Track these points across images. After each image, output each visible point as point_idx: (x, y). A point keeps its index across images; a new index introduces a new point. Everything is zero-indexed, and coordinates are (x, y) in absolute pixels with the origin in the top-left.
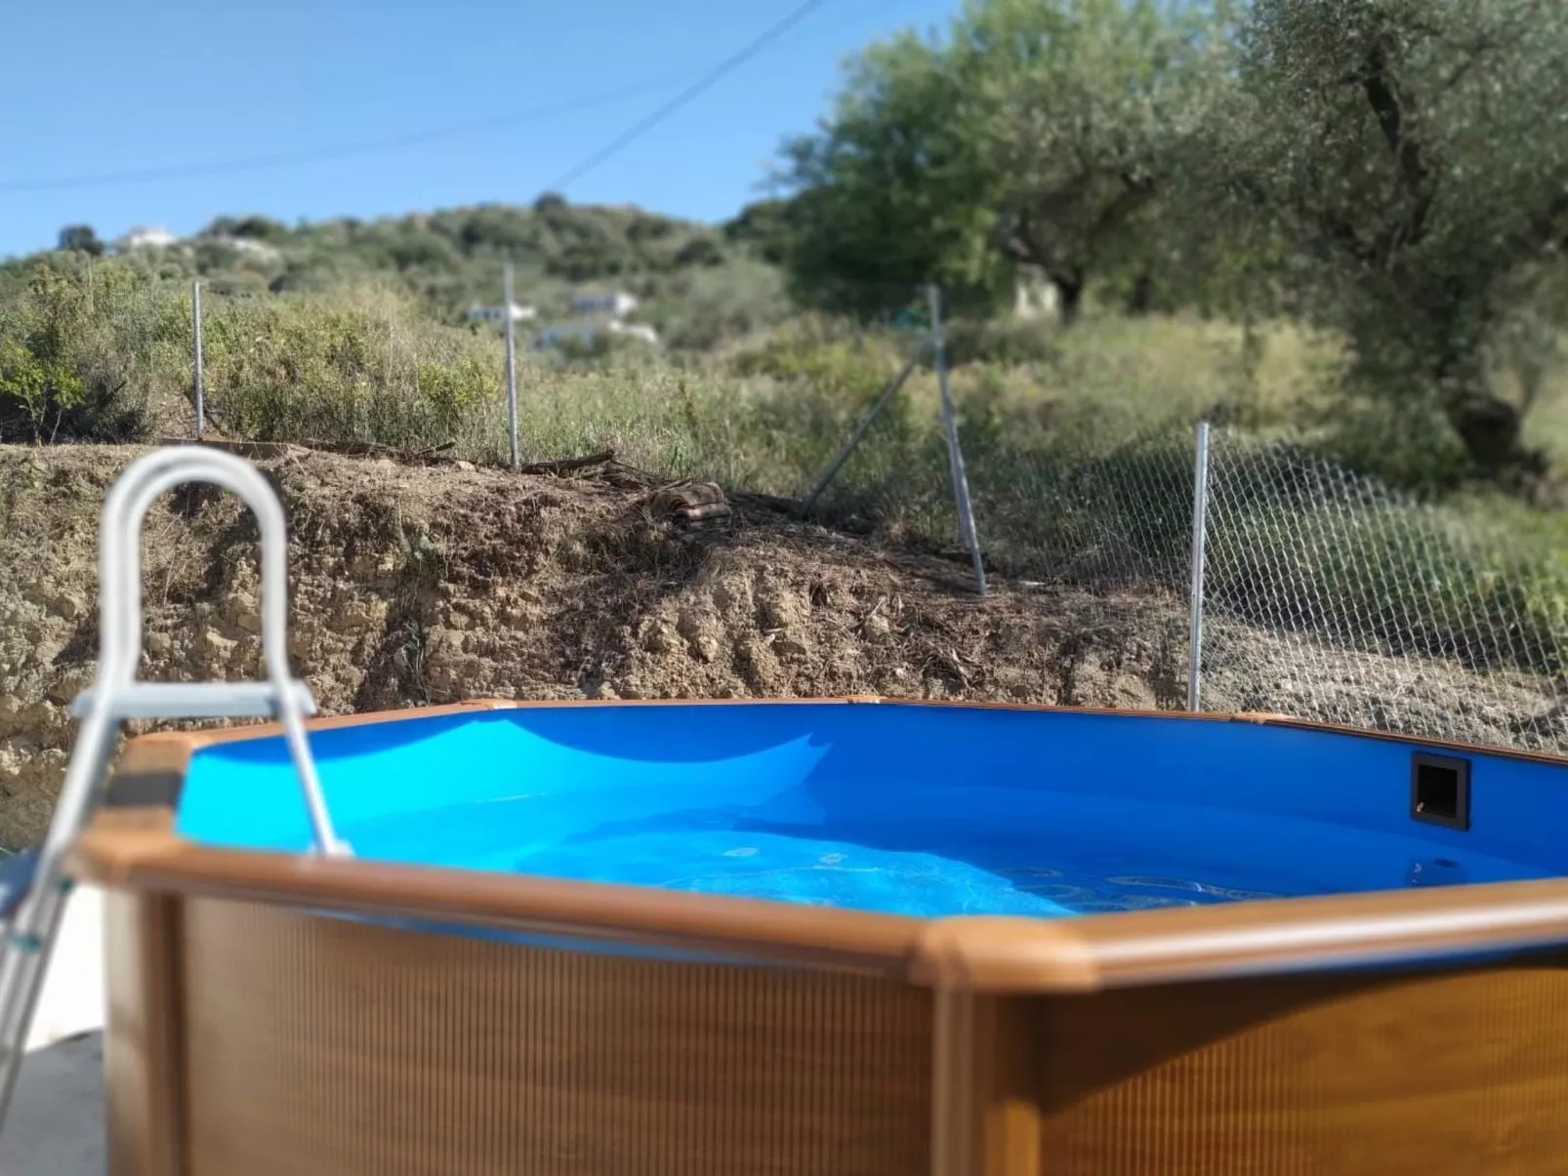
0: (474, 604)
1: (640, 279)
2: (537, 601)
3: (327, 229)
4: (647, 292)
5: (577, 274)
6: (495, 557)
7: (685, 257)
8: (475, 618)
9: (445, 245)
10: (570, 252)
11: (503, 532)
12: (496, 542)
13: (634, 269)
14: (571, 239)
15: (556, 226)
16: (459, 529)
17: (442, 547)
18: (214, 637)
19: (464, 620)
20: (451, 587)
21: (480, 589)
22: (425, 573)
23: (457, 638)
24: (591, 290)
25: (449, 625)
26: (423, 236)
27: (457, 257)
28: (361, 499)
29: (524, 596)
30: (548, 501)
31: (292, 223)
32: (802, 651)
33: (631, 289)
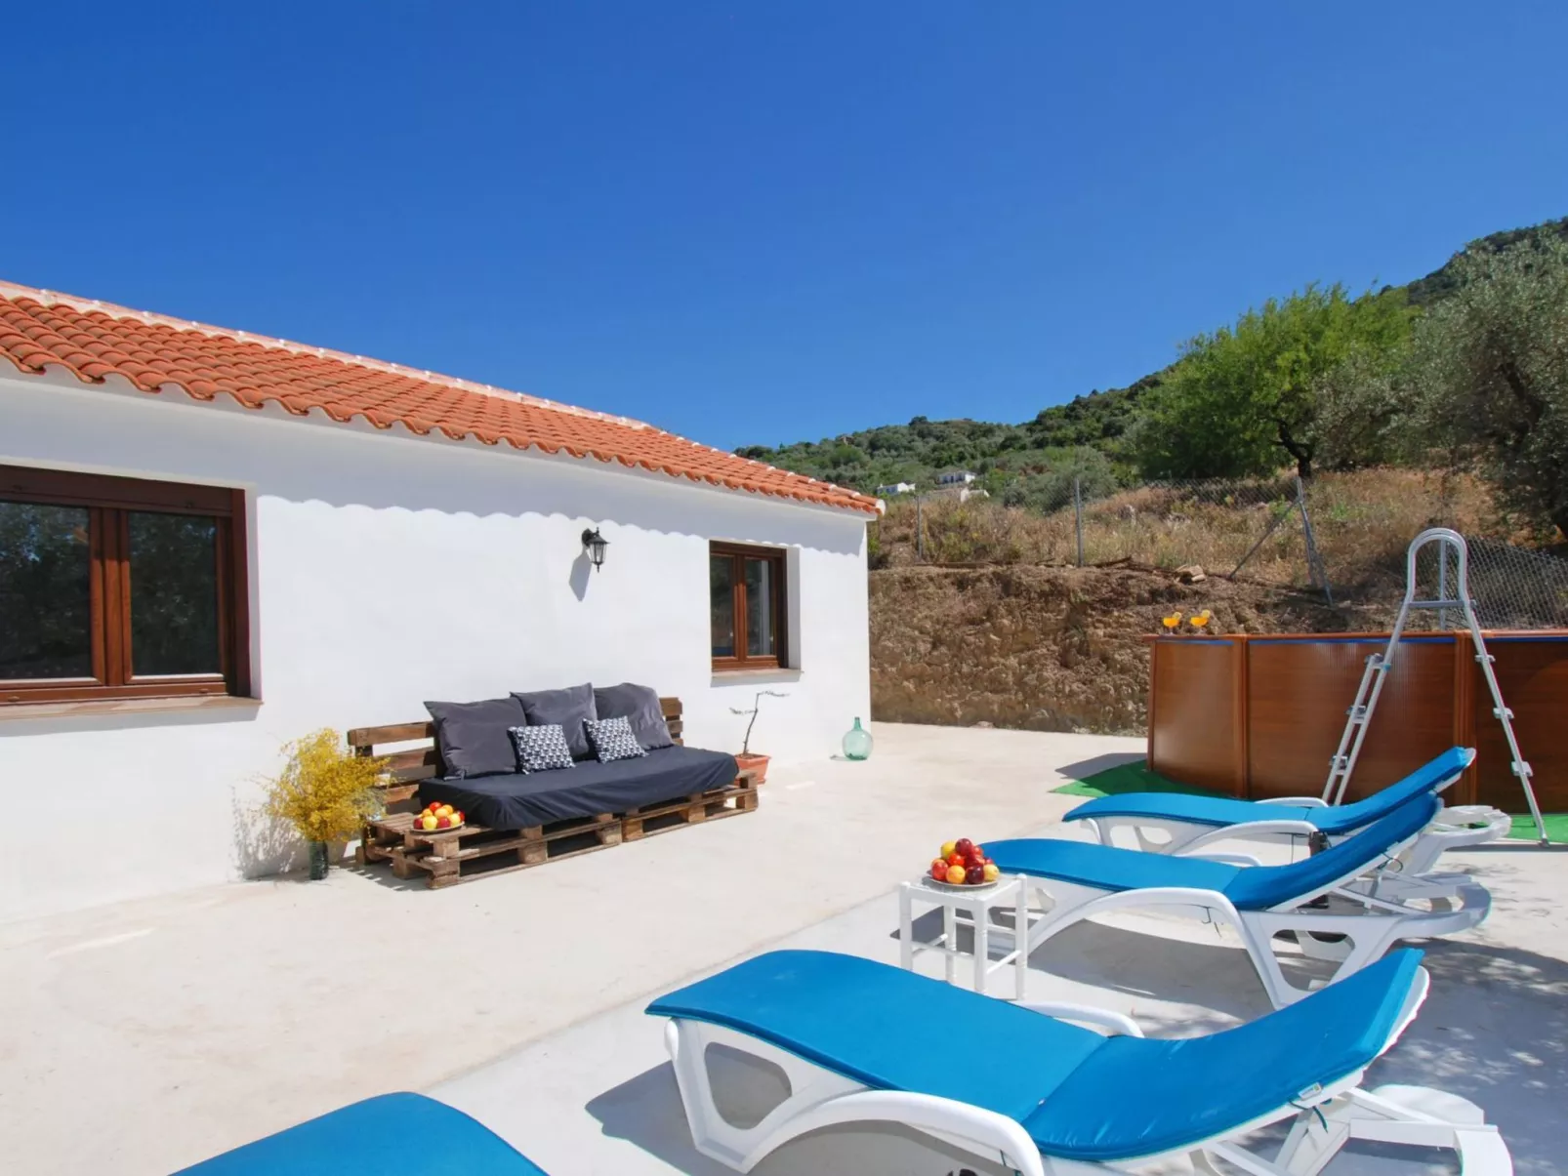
0: (1106, 619)
1: (978, 463)
2: (1131, 617)
3: (794, 449)
4: (983, 470)
5: (939, 464)
6: (1110, 601)
7: (1003, 447)
8: (1107, 625)
9: (860, 451)
10: (934, 450)
11: (1113, 590)
12: (1111, 594)
13: (973, 457)
14: (933, 442)
15: (922, 435)
16: (1093, 591)
17: (1087, 598)
18: (992, 636)
19: (1101, 625)
20: (1094, 613)
21: (1106, 613)
22: (1080, 608)
23: (1101, 632)
24: (949, 471)
25: (1096, 628)
26: (846, 447)
27: (867, 458)
28: (1048, 581)
29: (1127, 615)
30: (1130, 577)
31: (776, 448)
32: (1257, 630)
33: (972, 470)
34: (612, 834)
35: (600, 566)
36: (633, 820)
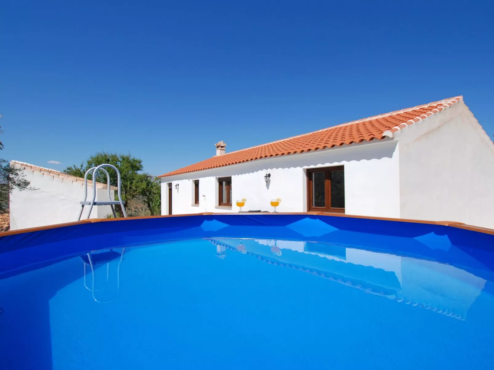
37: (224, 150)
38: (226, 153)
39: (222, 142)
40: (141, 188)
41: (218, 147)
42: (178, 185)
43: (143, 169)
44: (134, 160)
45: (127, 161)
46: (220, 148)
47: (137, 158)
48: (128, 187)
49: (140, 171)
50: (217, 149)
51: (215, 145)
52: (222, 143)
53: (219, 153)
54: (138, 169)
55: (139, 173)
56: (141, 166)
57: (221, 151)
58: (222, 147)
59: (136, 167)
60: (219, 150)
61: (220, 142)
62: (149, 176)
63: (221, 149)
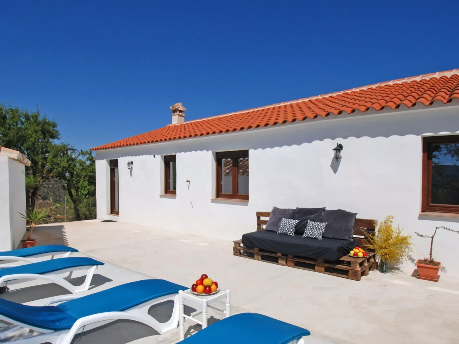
34: (281, 260)
35: (338, 159)
36: (290, 259)
37: (183, 116)
38: (185, 121)
39: (180, 104)
40: (60, 167)
41: (175, 111)
42: (132, 163)
43: (59, 137)
44: (45, 122)
45: (35, 121)
46: (178, 113)
47: (50, 119)
48: (40, 163)
49: (56, 140)
50: (173, 114)
51: (171, 108)
52: (180, 106)
53: (176, 120)
54: (53, 137)
55: (55, 142)
56: (57, 132)
57: (179, 117)
58: (180, 111)
59: (49, 132)
60: (177, 116)
61: (177, 104)
62: (70, 149)
63: (179, 115)
